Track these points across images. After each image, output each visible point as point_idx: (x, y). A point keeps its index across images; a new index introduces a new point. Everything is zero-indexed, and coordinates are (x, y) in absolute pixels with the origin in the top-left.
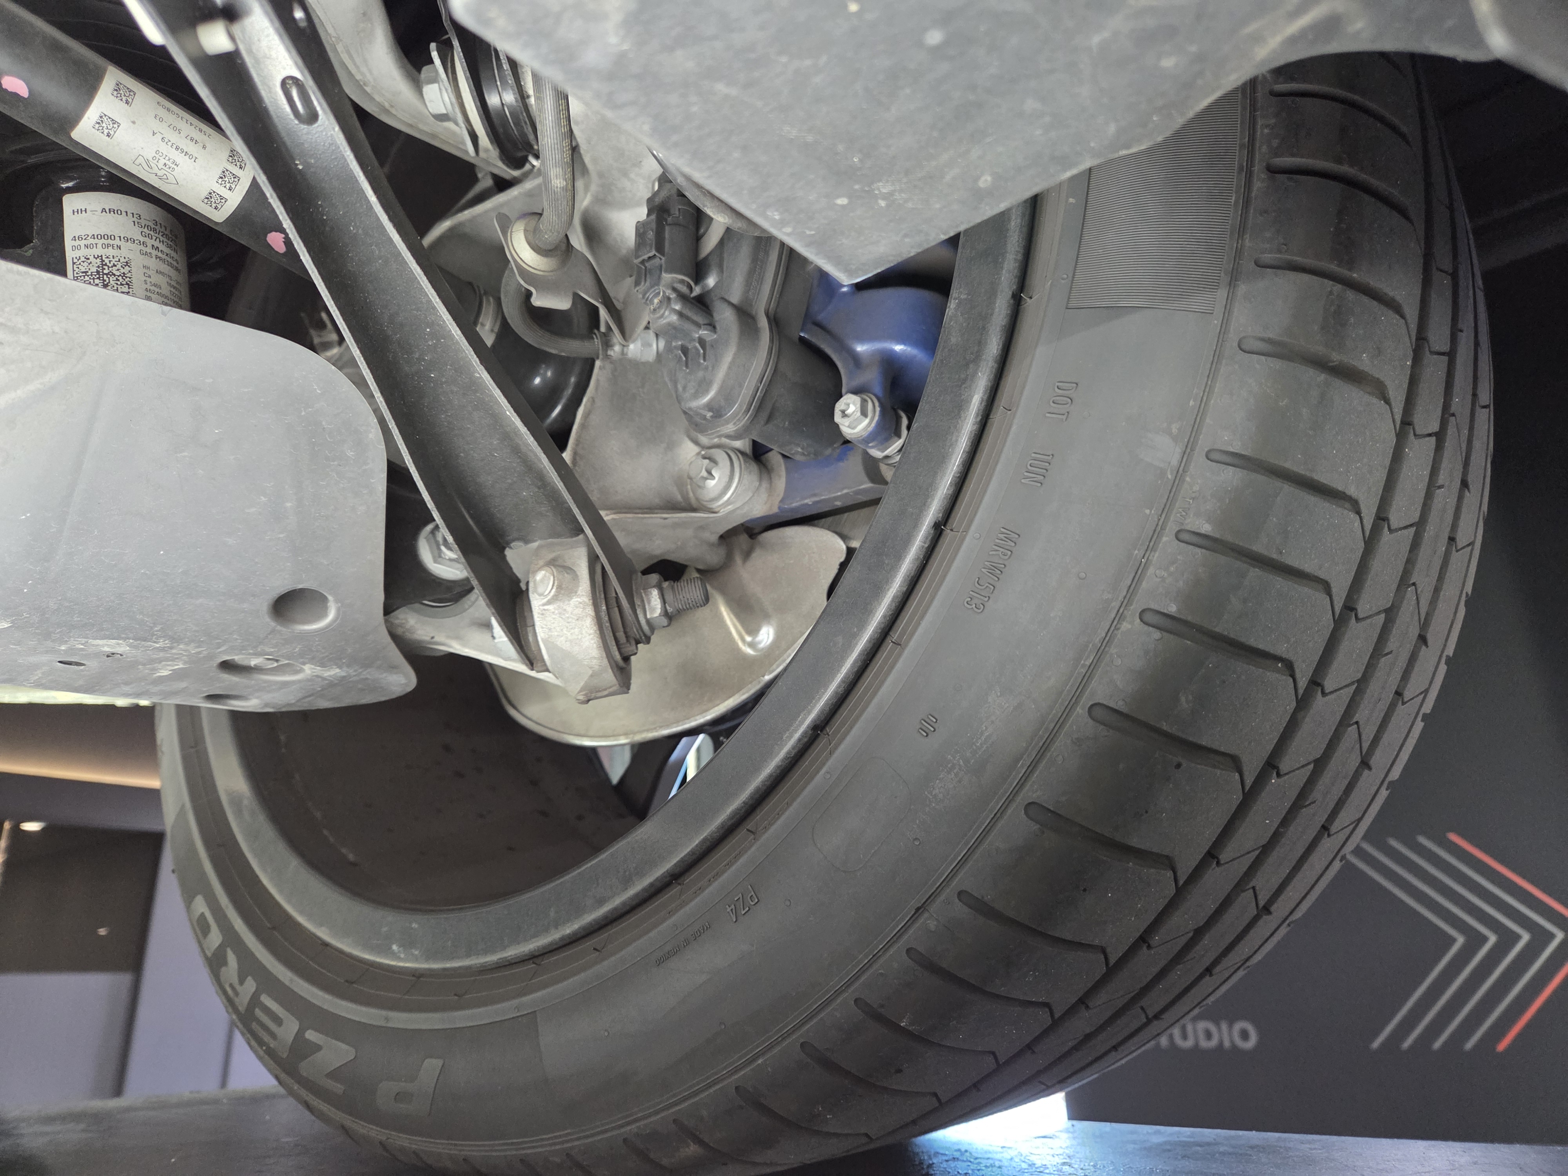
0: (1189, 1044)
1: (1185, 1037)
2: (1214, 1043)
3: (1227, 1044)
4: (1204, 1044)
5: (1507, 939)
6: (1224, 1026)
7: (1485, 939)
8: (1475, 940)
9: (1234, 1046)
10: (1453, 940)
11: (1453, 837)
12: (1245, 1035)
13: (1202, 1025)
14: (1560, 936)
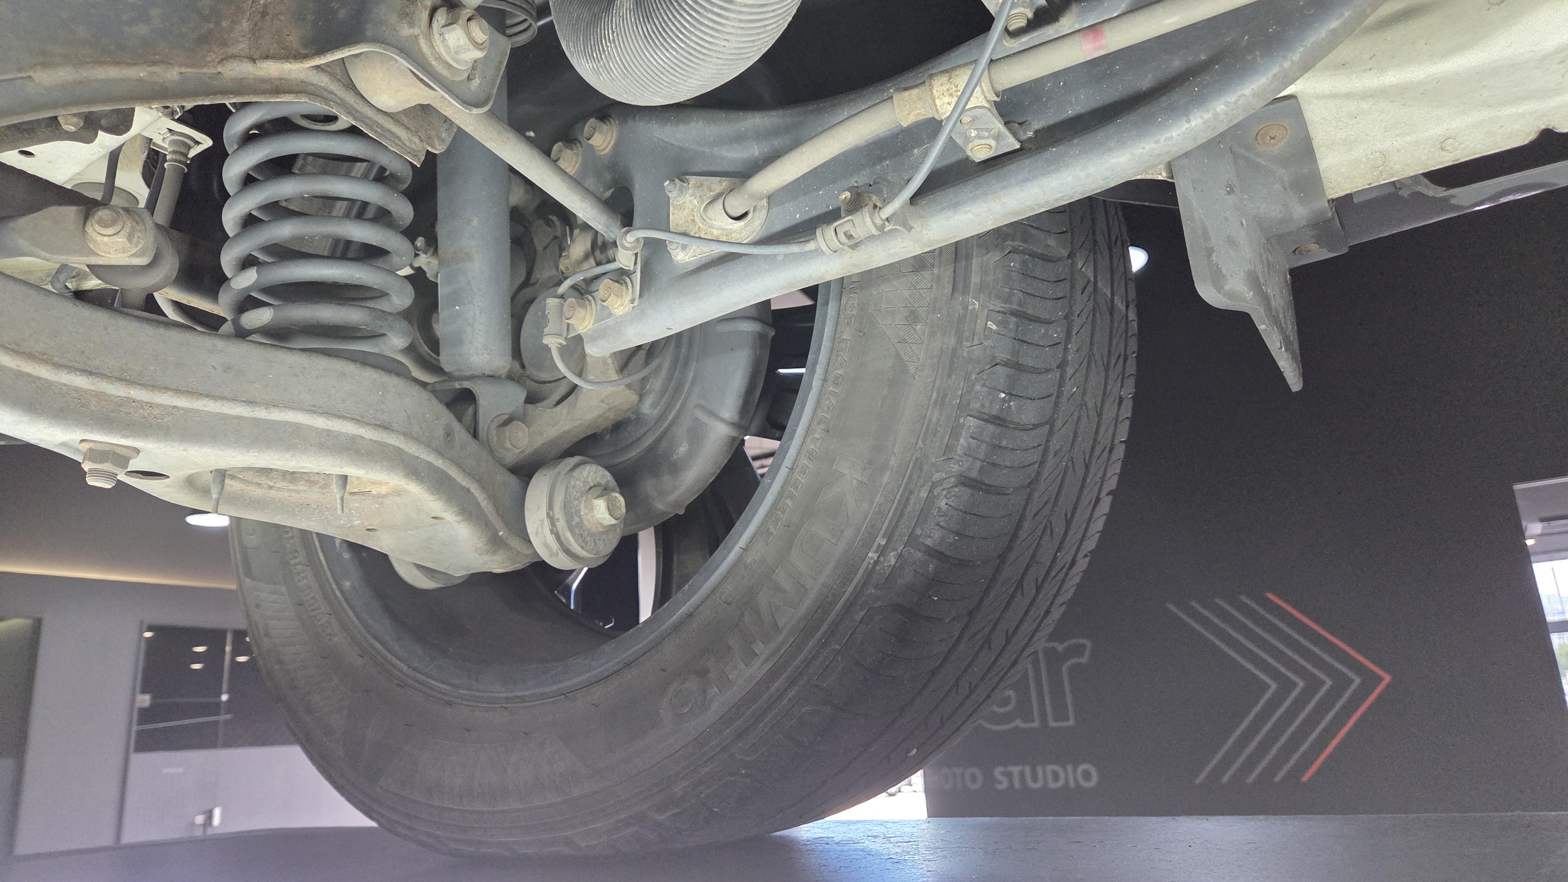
0: (1038, 785)
1: (1035, 779)
2: (1061, 783)
3: (1072, 784)
4: (1052, 785)
5: (1314, 684)
6: (1070, 768)
7: (1295, 684)
8: (1286, 686)
9: (1079, 787)
10: (1269, 687)
11: (1270, 596)
12: (1087, 776)
13: (1050, 768)
14: (1357, 680)
